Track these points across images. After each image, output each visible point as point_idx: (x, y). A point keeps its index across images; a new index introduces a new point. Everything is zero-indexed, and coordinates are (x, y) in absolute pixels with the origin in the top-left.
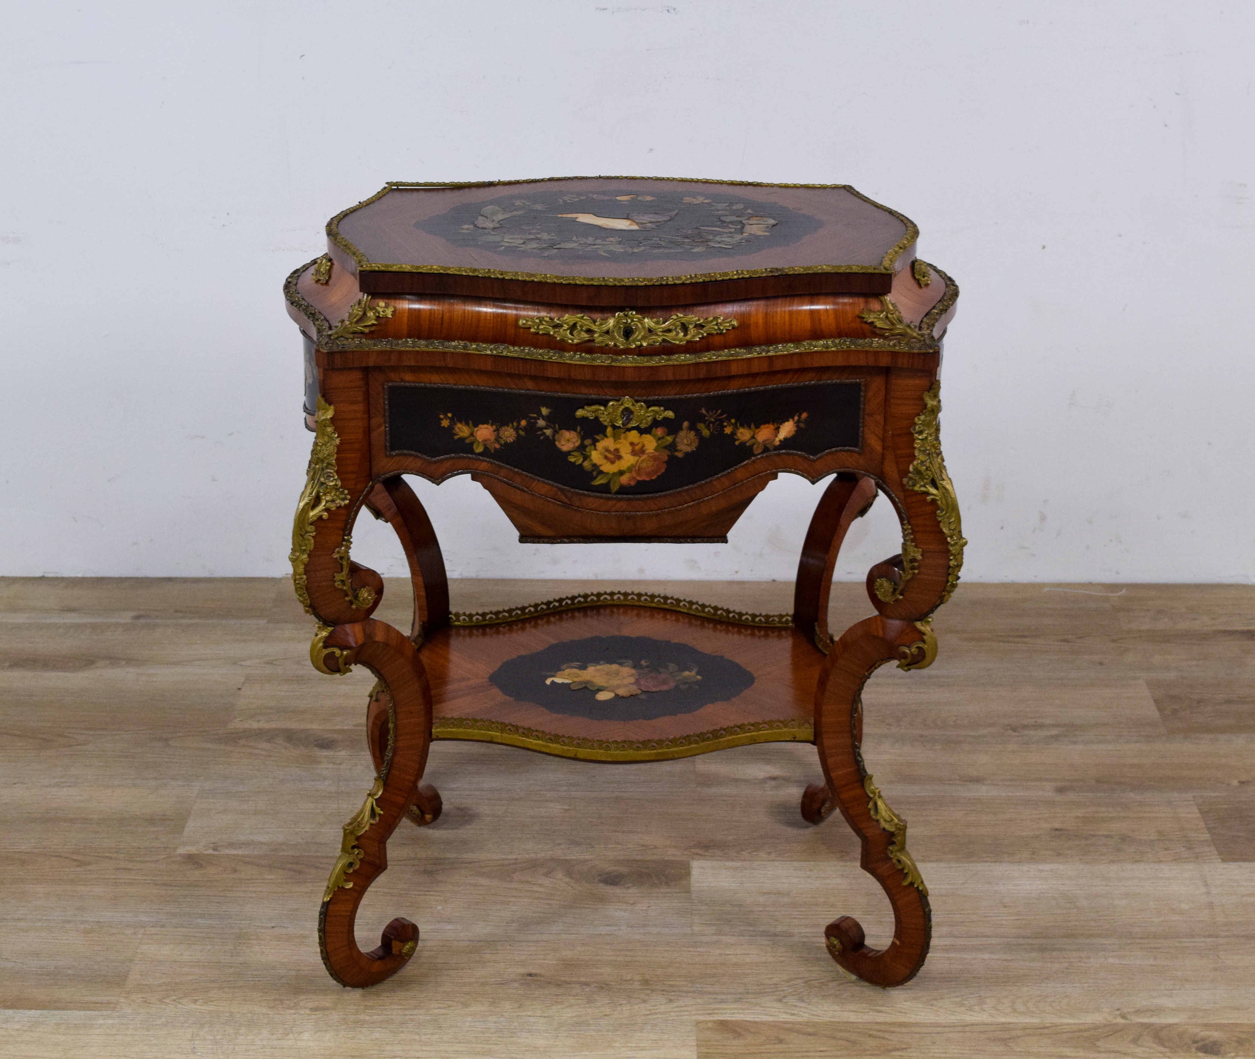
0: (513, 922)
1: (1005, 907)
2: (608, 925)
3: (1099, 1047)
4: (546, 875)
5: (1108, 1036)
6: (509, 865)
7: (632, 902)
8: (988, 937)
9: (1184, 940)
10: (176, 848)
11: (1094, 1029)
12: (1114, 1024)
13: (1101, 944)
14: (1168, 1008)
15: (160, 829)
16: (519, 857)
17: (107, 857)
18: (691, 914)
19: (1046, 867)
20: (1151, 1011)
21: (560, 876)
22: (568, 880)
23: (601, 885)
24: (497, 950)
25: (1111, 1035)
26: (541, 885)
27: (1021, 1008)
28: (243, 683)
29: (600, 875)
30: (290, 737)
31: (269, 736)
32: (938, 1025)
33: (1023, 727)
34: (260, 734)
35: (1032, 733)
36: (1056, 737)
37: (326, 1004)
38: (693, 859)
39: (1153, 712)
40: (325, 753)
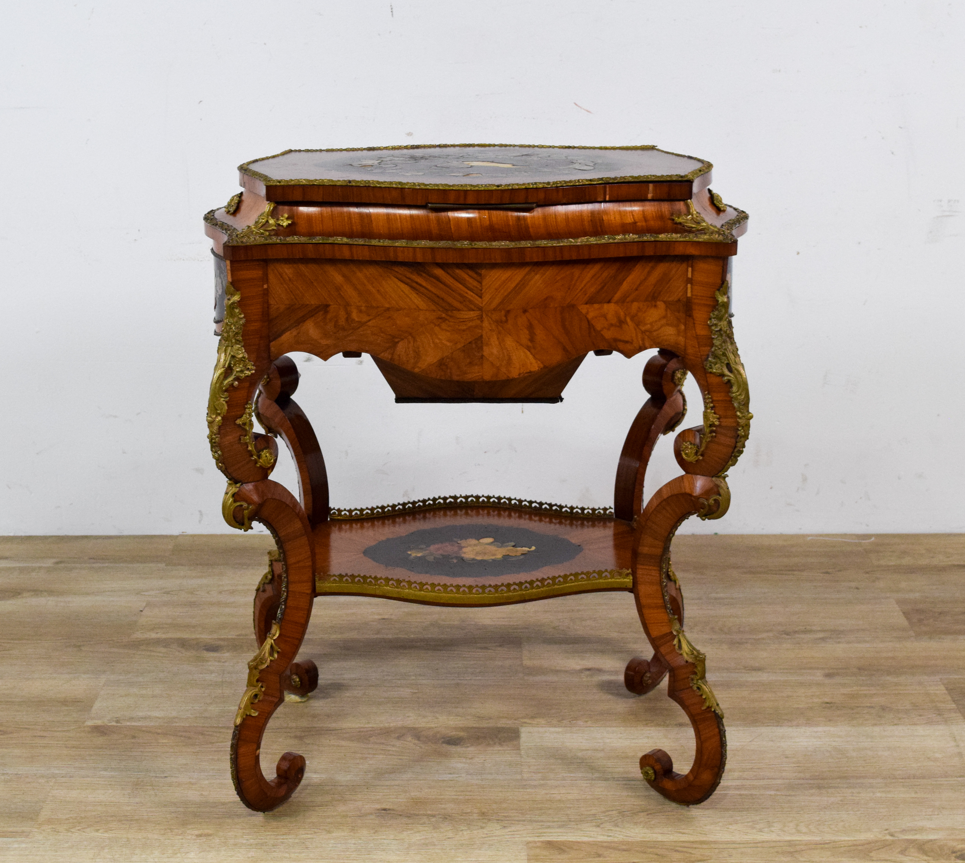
0: (370, 771)
1: (786, 757)
2: (451, 774)
3: (872, 857)
4: (398, 738)
5: (880, 849)
6: (367, 731)
7: (470, 757)
8: (774, 779)
9: (939, 779)
10: (85, 721)
11: (868, 844)
12: (884, 840)
13: (870, 783)
14: (929, 828)
15: (70, 708)
16: (374, 726)
17: (26, 728)
18: (522, 765)
19: (820, 729)
20: (915, 830)
21: (410, 739)
22: (416, 742)
23: (444, 745)
24: (356, 792)
25: (882, 848)
26: (393, 746)
27: (804, 829)
28: (145, 607)
29: (443, 738)
30: (183, 644)
31: (166, 643)
32: (734, 843)
33: (795, 632)
34: (158, 642)
35: (802, 636)
36: (823, 639)
37: (210, 832)
38: (522, 726)
39: (902, 621)
40: (212, 654)
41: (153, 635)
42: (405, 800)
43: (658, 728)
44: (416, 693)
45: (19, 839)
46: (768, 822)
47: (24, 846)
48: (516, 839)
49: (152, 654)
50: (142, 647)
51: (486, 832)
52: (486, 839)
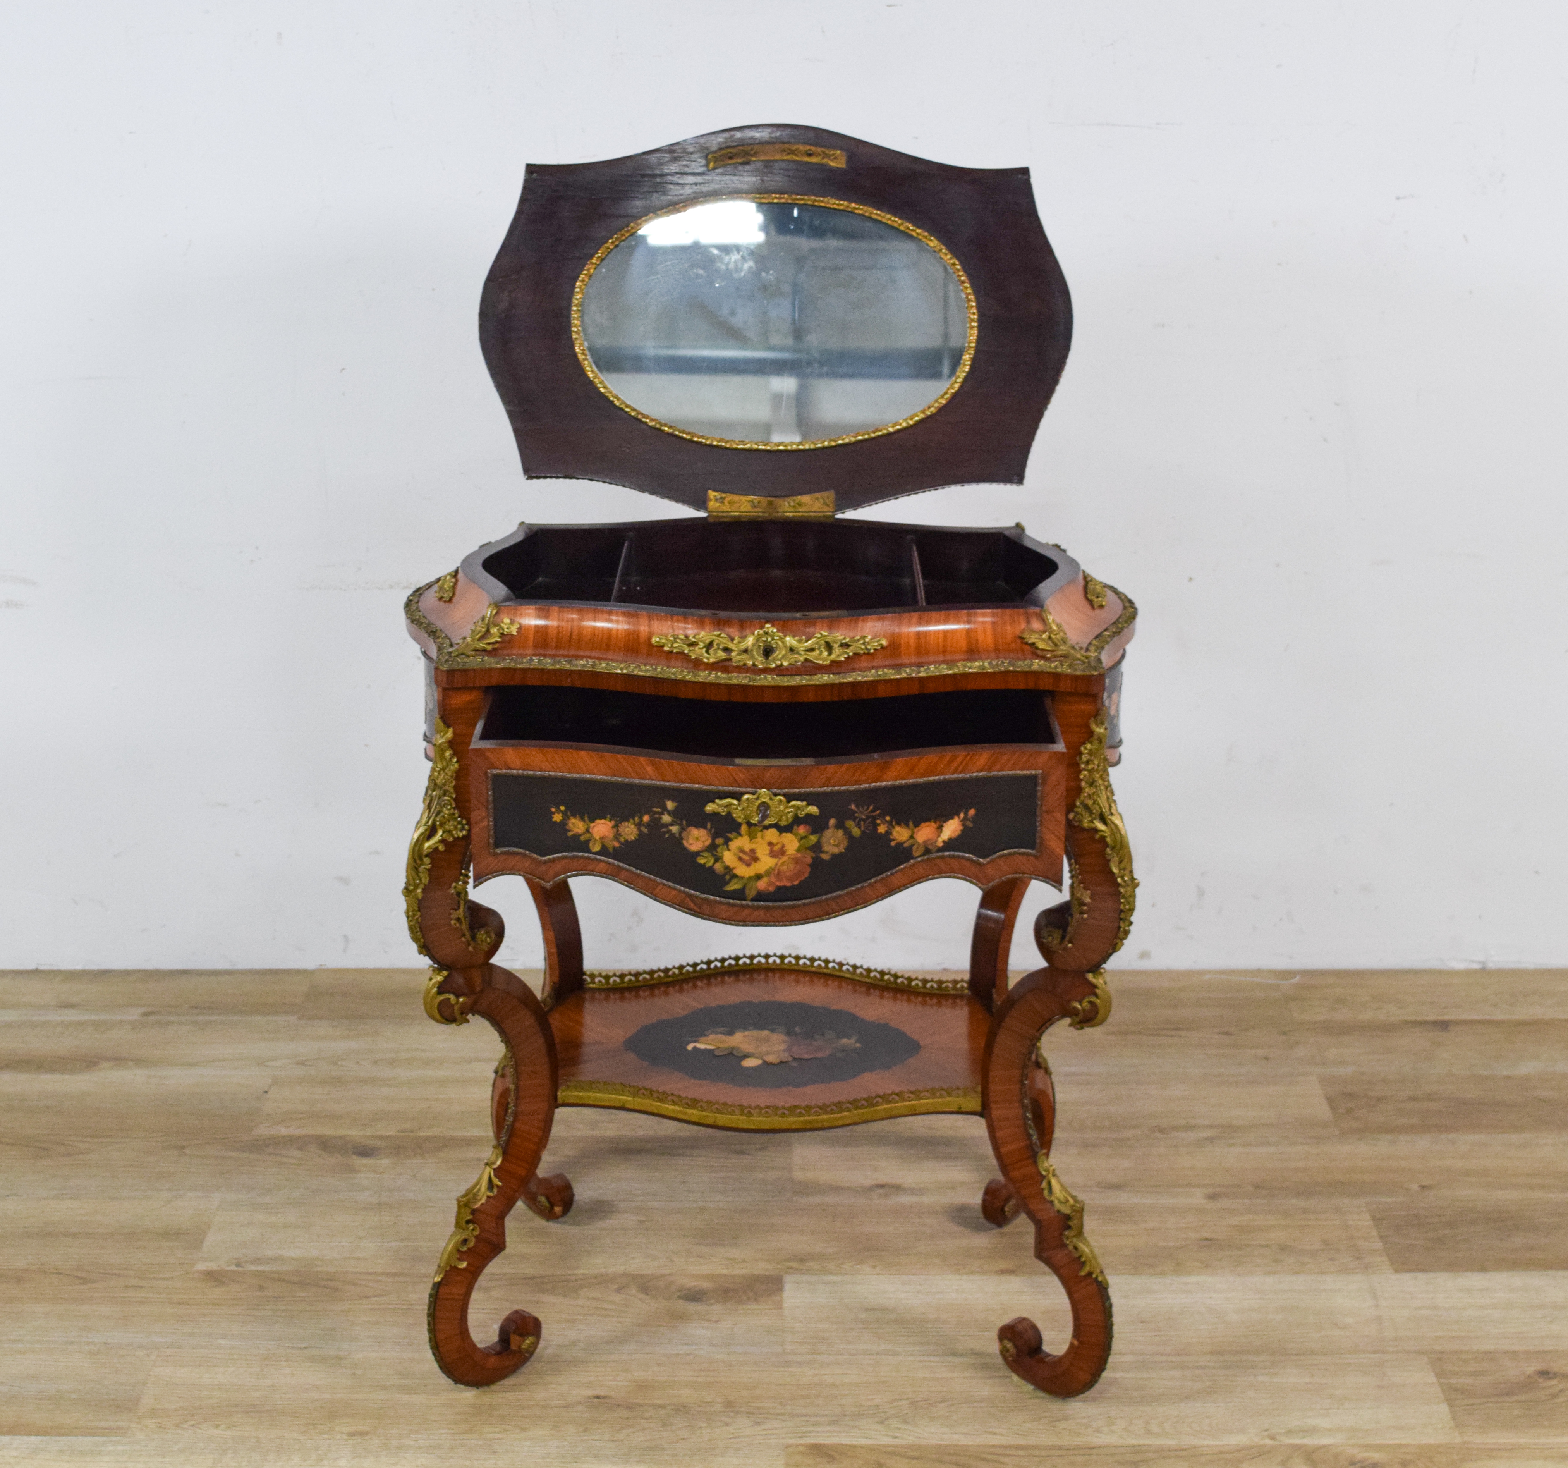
2: (688, 1344)
4: (619, 1290)
5: (1257, 1456)
7: (714, 1319)
9: (1345, 1356)
10: (194, 1264)
11: (1237, 1450)
12: (1260, 1445)
13: (1251, 1361)
14: (1323, 1427)
15: (175, 1243)
16: (589, 1271)
17: (115, 1274)
18: (784, 1332)
19: (1192, 1279)
20: (1304, 1430)
21: (634, 1291)
22: (642, 1296)
23: (680, 1301)
26: (611, 1301)
27: (1155, 1429)
28: (270, 1086)
29: (679, 1291)
30: (325, 1144)
31: (300, 1142)
32: (1060, 1448)
33: (1175, 1128)
34: (290, 1141)
35: (1183, 1135)
36: (1211, 1140)
37: (366, 1428)
38: (786, 1273)
39: (1323, 1112)
40: (365, 1161)
41: (283, 1131)
42: (626, 1384)
43: (971, 1277)
44: (644, 1221)
45: (114, 1439)
46: (1109, 1417)
47: (120, 1448)
48: (771, 1441)
49: (286, 1160)
50: (270, 1150)
51: (733, 1431)
52: (732, 1441)
